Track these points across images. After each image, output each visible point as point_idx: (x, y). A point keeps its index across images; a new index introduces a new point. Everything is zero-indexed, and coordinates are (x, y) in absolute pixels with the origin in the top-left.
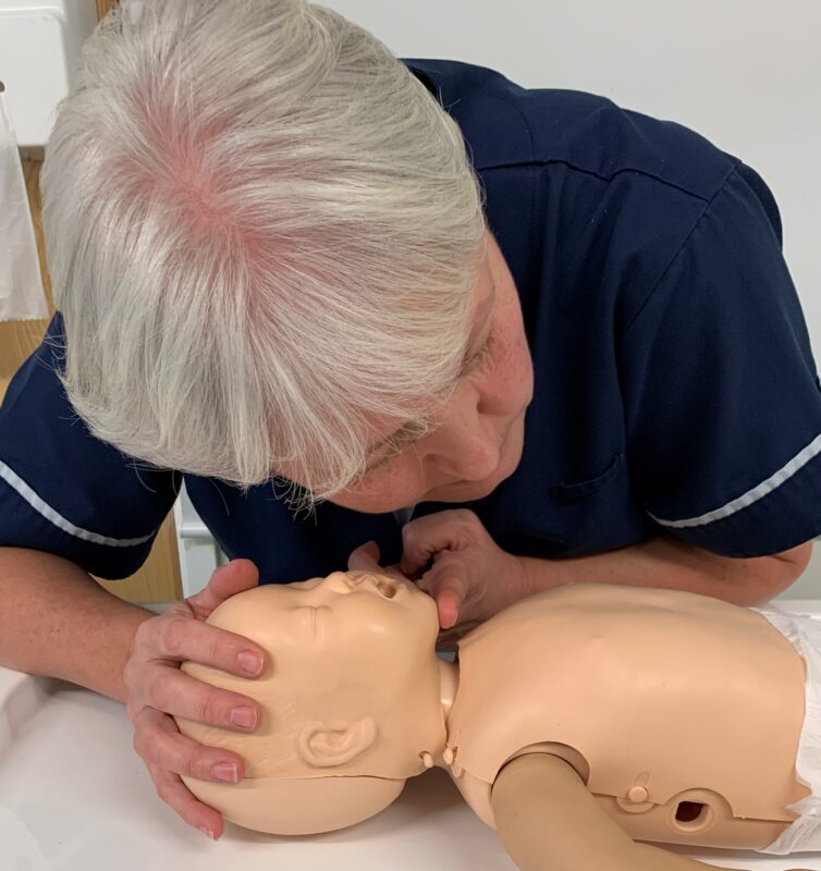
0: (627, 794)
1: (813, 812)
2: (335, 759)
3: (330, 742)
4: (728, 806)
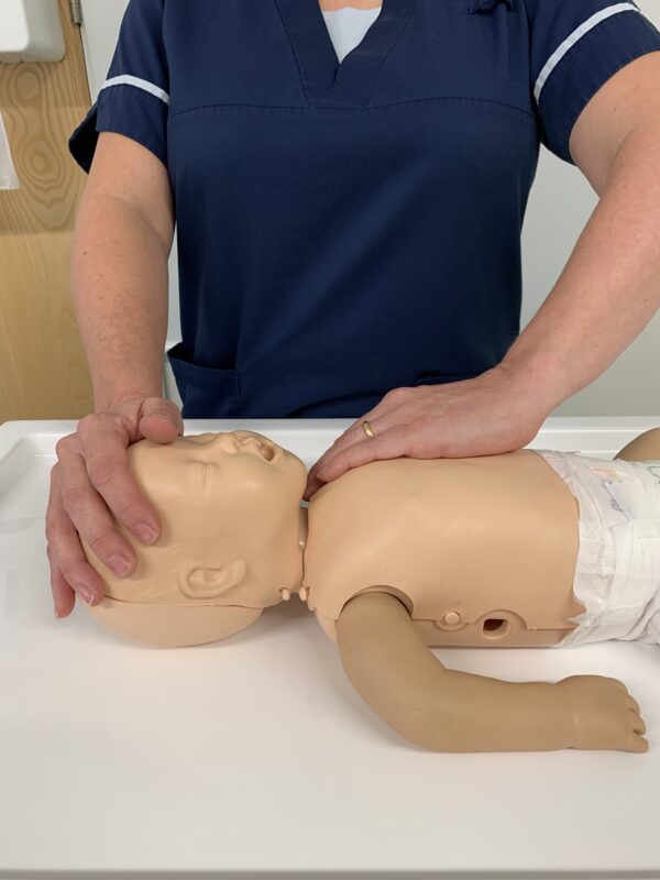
0: (444, 618)
1: (588, 623)
2: (208, 593)
3: (207, 578)
4: (523, 621)
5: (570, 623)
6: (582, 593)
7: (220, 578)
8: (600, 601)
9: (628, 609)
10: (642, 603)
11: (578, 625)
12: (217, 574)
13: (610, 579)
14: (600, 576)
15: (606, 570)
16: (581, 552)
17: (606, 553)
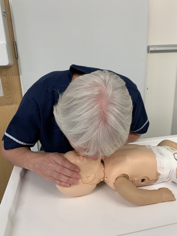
0: (134, 180)
1: (161, 177)
2: (88, 182)
3: (87, 179)
4: (149, 178)
5: (157, 178)
6: (159, 172)
7: (90, 178)
8: (162, 173)
9: (167, 174)
10: (169, 172)
11: (159, 178)
12: (89, 178)
13: (163, 168)
14: (161, 168)
15: (162, 166)
16: (158, 163)
17: (162, 163)
